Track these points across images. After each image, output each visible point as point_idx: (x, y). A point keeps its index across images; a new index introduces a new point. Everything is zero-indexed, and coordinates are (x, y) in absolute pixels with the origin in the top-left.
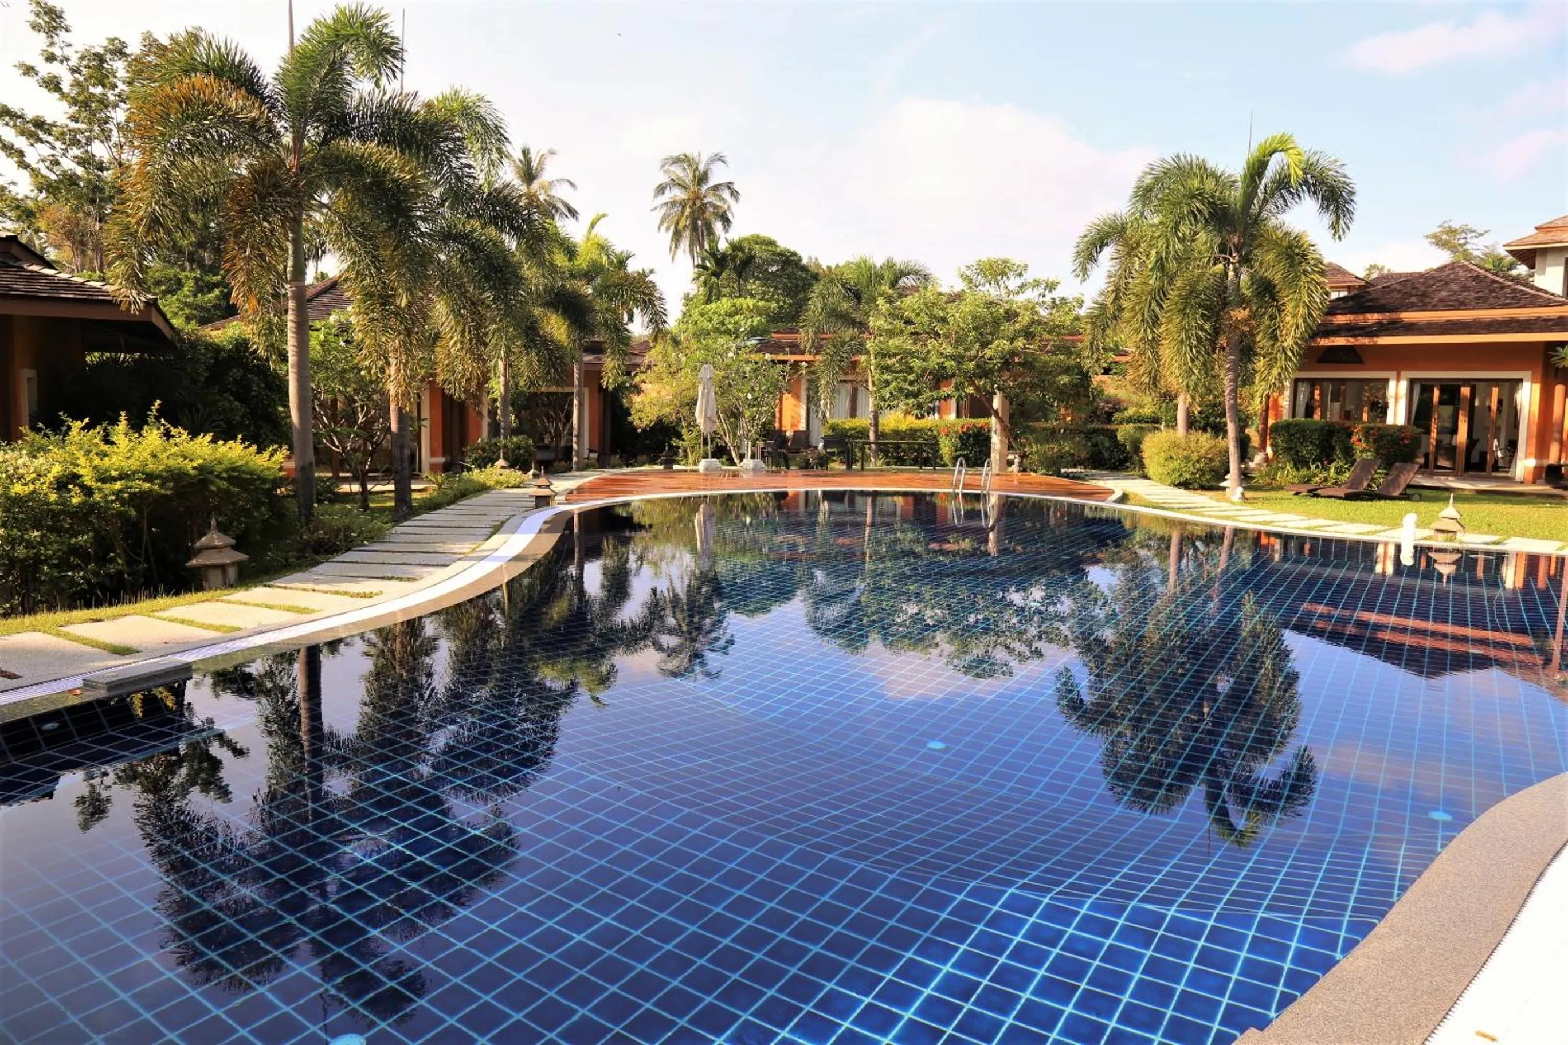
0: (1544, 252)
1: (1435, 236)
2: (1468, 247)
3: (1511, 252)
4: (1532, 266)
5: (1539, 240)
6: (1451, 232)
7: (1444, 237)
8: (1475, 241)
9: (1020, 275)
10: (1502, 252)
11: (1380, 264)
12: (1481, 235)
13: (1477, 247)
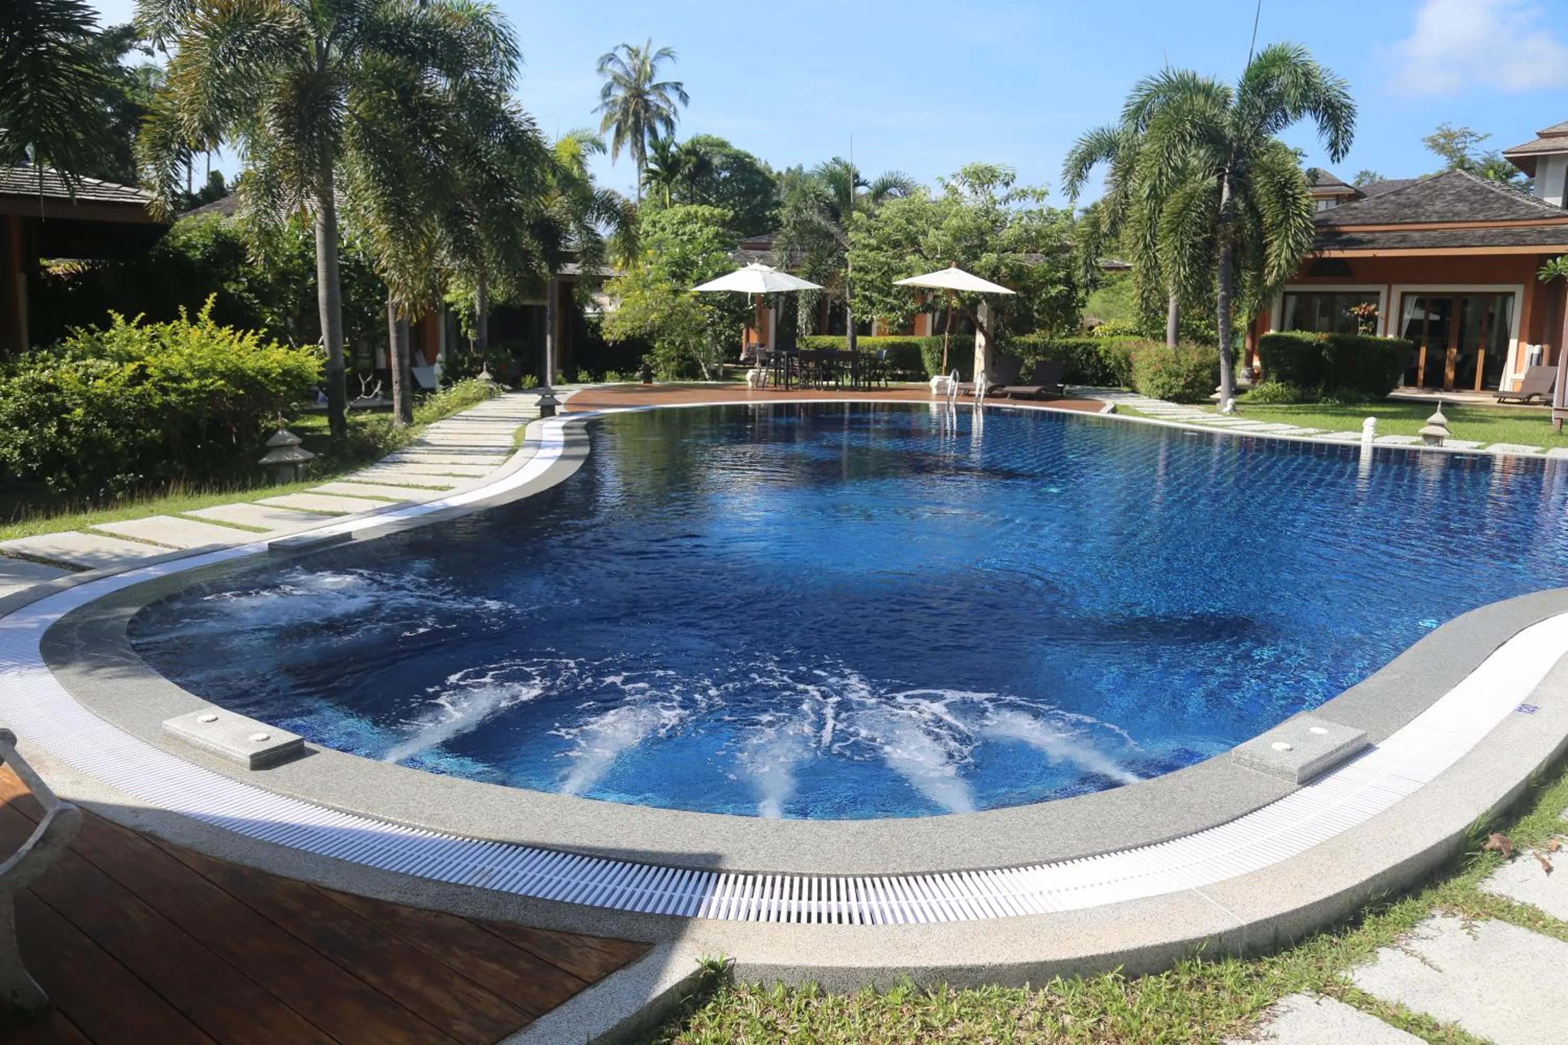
0: (1545, 160)
1: (1432, 140)
2: (1466, 152)
3: (1509, 159)
4: (1531, 175)
5: (1538, 147)
6: (1450, 136)
7: (1442, 141)
8: (1474, 145)
9: (1007, 184)
10: (1502, 158)
11: (1372, 170)
12: (1482, 139)
13: (1476, 153)
